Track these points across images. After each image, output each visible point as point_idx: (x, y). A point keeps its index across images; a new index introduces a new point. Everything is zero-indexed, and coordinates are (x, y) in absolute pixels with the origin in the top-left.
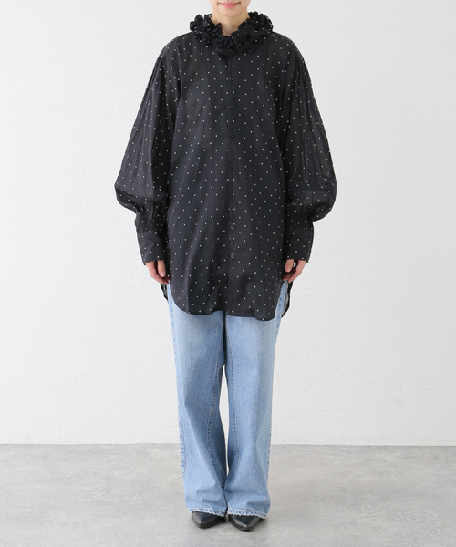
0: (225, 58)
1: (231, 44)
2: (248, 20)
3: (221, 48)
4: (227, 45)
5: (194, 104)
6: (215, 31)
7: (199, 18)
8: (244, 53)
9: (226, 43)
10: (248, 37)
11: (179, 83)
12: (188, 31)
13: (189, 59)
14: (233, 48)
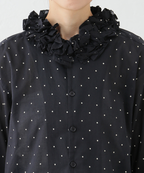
0: (64, 68)
1: (70, 51)
2: (90, 18)
3: (60, 56)
4: (67, 52)
5: (28, 125)
6: (51, 33)
7: (33, 15)
8: (86, 60)
9: (64, 49)
10: (91, 40)
11: (9, 97)
12: (21, 30)
13: (22, 68)
14: (73, 55)
